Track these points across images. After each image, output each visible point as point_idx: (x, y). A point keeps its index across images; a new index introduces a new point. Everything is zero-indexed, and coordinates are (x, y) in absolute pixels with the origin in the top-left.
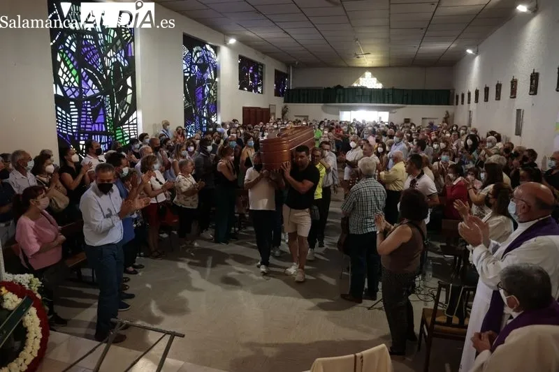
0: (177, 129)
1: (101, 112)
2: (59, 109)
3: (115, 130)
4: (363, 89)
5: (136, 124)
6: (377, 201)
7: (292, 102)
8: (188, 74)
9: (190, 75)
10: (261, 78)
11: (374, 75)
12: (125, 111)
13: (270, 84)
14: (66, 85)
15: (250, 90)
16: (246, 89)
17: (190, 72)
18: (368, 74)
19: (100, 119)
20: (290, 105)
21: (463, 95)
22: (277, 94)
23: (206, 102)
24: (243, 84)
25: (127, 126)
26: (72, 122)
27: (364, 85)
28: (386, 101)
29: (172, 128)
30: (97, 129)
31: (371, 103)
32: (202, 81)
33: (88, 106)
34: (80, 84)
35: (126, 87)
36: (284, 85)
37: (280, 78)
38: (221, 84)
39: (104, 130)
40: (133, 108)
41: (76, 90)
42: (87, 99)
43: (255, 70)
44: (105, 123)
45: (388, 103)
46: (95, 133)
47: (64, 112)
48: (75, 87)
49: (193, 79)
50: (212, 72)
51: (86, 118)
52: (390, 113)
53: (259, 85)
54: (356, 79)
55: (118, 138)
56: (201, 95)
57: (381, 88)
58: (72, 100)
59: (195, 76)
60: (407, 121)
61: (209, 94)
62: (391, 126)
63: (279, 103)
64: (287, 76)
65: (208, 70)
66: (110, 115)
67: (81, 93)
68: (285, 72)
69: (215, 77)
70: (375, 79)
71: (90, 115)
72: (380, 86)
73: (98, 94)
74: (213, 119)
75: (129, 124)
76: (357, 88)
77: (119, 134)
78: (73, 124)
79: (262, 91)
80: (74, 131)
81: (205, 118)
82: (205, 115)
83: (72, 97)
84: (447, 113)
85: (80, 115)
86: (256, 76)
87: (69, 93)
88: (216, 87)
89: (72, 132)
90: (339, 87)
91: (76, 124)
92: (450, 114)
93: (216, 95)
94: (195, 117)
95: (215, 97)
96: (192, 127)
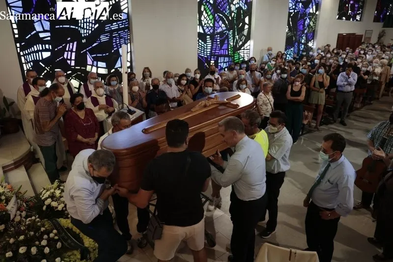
0: (278, 53)
1: (226, 42)
2: (200, 41)
3: (234, 53)
5: (249, 49)
8: (292, 11)
9: (294, 11)
10: (361, 7)
12: (242, 40)
13: (370, 11)
14: (205, 26)
15: (348, 19)
16: (344, 18)
17: (294, 9)
19: (225, 46)
20: (388, 30)
22: (377, 20)
23: (306, 31)
24: (342, 14)
25: (243, 51)
26: (207, 49)
30: (222, 53)
32: (304, 15)
33: (218, 38)
34: (214, 24)
35: (244, 24)
36: (387, 10)
38: (321, 16)
39: (227, 53)
40: (248, 38)
41: (212, 28)
42: (218, 34)
44: (228, 49)
46: (221, 56)
47: (203, 43)
48: (211, 27)
49: (296, 14)
50: (314, 7)
51: (216, 46)
53: (359, 14)
55: (235, 59)
56: (302, 26)
58: (208, 35)
59: (298, 12)
61: (309, 25)
63: (376, 28)
65: (310, 6)
66: (232, 44)
67: (214, 30)
69: (316, 11)
71: (218, 44)
73: (225, 30)
74: (310, 45)
75: (244, 49)
77: (236, 57)
78: (208, 50)
79: (360, 18)
80: (208, 55)
81: (302, 44)
82: (303, 42)
83: (209, 33)
85: (212, 44)
86: (356, 6)
87: (207, 30)
88: (315, 19)
89: (207, 55)
91: (209, 50)
93: (315, 26)
94: (295, 43)
95: (313, 27)
96: (291, 51)
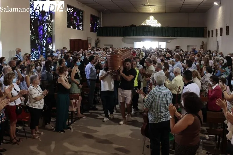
4: (149, 27)
6: (166, 100)
7: (102, 36)
8: (33, 17)
9: (34, 18)
10: (82, 20)
11: (155, 18)
13: (87, 23)
15: (74, 28)
16: (72, 27)
17: (34, 16)
18: (152, 17)
20: (101, 38)
21: (212, 31)
22: (92, 30)
23: (45, 36)
24: (70, 24)
27: (149, 25)
28: (164, 35)
29: (22, 54)
31: (154, 36)
32: (43, 22)
36: (97, 24)
37: (94, 20)
38: (55, 24)
43: (78, 15)
45: (165, 36)
49: (36, 20)
50: (49, 16)
52: (167, 42)
53: (80, 25)
54: (144, 21)
56: (42, 31)
57: (160, 26)
59: (38, 19)
60: (178, 47)
61: (47, 30)
62: (168, 51)
63: (93, 36)
64: (98, 18)
65: (46, 14)
68: (97, 16)
69: (51, 19)
70: (156, 21)
72: (159, 25)
74: (50, 47)
76: (145, 27)
79: (82, 28)
81: (44, 47)
82: (44, 45)
84: (203, 42)
86: (78, 18)
88: (52, 26)
90: (133, 26)
92: (205, 43)
93: (52, 31)
94: (38, 46)
95: (51, 33)
96: (36, 53)
